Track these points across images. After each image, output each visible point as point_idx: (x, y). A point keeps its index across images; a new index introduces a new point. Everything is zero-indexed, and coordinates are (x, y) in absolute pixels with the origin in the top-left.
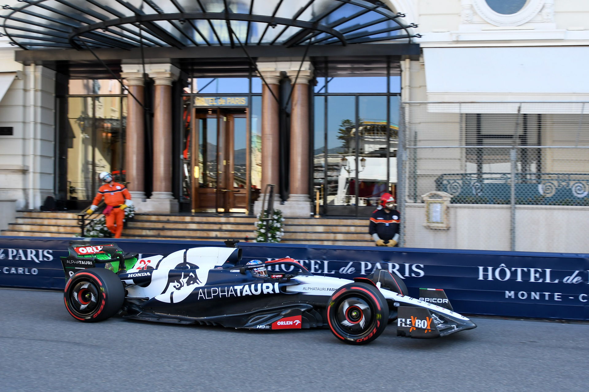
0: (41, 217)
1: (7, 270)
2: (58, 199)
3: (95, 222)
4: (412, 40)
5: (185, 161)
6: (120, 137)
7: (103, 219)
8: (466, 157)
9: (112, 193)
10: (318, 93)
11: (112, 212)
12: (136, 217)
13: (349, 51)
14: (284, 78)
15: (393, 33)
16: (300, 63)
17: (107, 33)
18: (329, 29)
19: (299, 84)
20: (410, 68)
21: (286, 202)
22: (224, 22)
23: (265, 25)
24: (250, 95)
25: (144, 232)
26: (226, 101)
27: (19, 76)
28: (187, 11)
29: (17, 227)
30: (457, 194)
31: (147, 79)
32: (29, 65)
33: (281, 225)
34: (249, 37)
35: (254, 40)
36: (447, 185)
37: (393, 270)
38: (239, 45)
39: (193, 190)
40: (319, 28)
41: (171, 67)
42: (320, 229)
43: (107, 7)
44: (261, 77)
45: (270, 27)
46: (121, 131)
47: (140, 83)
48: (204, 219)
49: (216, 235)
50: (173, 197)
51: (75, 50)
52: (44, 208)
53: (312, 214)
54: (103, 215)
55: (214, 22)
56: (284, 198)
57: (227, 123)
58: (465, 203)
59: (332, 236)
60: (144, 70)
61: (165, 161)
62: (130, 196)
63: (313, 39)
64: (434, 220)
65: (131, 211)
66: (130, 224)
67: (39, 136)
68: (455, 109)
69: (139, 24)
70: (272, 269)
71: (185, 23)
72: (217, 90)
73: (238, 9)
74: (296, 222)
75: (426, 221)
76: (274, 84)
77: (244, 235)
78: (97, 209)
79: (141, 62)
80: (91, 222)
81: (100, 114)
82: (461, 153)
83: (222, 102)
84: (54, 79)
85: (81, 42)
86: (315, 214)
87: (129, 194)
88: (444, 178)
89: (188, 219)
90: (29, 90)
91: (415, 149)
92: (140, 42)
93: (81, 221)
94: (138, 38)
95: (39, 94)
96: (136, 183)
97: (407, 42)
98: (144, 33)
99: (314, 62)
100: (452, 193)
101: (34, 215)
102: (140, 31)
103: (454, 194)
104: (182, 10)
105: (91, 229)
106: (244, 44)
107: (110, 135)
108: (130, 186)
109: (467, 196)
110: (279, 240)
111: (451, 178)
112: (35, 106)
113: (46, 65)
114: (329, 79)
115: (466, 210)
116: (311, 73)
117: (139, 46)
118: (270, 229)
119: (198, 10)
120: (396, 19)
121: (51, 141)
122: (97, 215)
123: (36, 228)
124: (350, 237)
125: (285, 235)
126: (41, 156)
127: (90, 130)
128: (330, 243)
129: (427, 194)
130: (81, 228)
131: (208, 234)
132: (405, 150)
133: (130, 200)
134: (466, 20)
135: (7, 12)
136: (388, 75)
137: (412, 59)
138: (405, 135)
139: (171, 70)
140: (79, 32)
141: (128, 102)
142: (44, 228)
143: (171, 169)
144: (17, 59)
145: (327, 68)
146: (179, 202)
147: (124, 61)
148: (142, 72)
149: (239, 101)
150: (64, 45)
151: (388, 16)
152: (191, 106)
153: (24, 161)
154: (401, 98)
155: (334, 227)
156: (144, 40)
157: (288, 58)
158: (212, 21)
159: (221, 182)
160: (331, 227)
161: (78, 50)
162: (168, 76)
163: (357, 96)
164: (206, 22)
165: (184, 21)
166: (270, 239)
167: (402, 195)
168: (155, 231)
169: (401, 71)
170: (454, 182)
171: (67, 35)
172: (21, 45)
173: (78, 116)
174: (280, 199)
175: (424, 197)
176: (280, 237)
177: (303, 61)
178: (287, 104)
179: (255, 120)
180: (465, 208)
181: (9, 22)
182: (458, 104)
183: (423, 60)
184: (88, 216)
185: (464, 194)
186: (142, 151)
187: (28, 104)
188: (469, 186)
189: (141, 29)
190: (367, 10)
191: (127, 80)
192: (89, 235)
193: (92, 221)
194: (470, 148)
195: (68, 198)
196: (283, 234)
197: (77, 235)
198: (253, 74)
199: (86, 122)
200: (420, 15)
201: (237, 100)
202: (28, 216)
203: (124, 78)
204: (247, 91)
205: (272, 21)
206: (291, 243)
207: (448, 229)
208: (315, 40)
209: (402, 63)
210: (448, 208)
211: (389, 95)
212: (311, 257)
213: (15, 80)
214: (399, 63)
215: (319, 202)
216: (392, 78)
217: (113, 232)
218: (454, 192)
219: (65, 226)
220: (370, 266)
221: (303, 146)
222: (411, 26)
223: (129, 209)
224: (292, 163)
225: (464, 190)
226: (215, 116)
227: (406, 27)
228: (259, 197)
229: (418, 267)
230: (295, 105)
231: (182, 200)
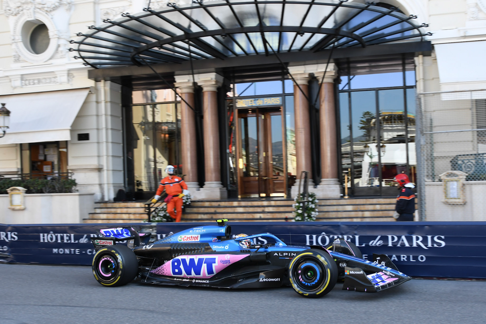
0: (114, 207)
1: (90, 252)
2: (127, 191)
3: (159, 209)
4: (424, 39)
5: (230, 155)
6: (176, 137)
7: (165, 207)
8: (478, 139)
9: (171, 185)
10: (342, 90)
11: (172, 200)
12: (193, 204)
13: (368, 51)
14: (312, 79)
15: (407, 34)
16: (325, 65)
17: (162, 50)
18: (350, 34)
19: (326, 83)
20: (423, 63)
21: (318, 186)
22: (259, 34)
23: (294, 34)
24: (284, 95)
25: (200, 217)
26: (263, 101)
27: (92, 91)
28: (227, 27)
29: (96, 216)
30: (472, 172)
31: (196, 87)
32: (100, 81)
33: (316, 206)
34: (281, 46)
35: (285, 47)
36: (462, 164)
37: (417, 241)
38: (273, 53)
39: (239, 179)
40: (341, 33)
41: (216, 75)
42: (350, 208)
43: (161, 28)
44: (293, 79)
45: (299, 36)
46: (176, 132)
47: (190, 91)
48: (249, 203)
49: (260, 216)
50: (222, 186)
51: (136, 67)
52: (117, 199)
53: (342, 195)
54: (165, 203)
55: (250, 34)
56: (316, 183)
57: (265, 120)
58: (479, 180)
59: (360, 214)
60: (194, 79)
61: (214, 156)
62: (187, 186)
63: (336, 44)
64: (451, 196)
65: (187, 199)
66: (188, 210)
67: (110, 140)
68: (467, 96)
69: (188, 41)
70: (310, 244)
71: (226, 38)
72: (255, 92)
73: (271, 22)
74: (328, 202)
75: (444, 198)
76: (304, 85)
77: (284, 216)
78: (160, 199)
79: (191, 72)
80: (155, 209)
81: (158, 119)
82: (473, 135)
83: (260, 103)
84: (120, 92)
85: (141, 59)
86: (344, 195)
87: (186, 184)
88: (459, 159)
89: (235, 204)
90: (101, 102)
91: (431, 134)
92: (190, 56)
93: (148, 209)
94: (187, 53)
95: (109, 105)
96: (191, 175)
97: (420, 41)
98: (192, 48)
99: (338, 64)
100: (467, 171)
101: (109, 205)
102: (189, 47)
103: (468, 172)
104: (223, 27)
105: (156, 215)
106: (276, 51)
107: (167, 136)
108: (186, 178)
109: (480, 174)
110: (314, 218)
111: (466, 159)
112: (106, 115)
113: (113, 80)
114: (351, 77)
115: (481, 186)
116: (335, 73)
117: (189, 59)
118: (306, 209)
119: (236, 25)
120: (409, 20)
121: (120, 144)
122: (160, 203)
123: (111, 216)
124: (376, 214)
125: (319, 214)
126: (113, 156)
127: (151, 133)
128: (359, 220)
129: (444, 173)
130: (148, 215)
131: (253, 216)
132: (423, 136)
133: (187, 190)
134: (472, 17)
135: (80, 39)
136: (404, 70)
137: (424, 55)
138: (422, 122)
139: (216, 78)
140: (139, 51)
141: (181, 106)
142: (118, 216)
143: (219, 162)
144: (90, 77)
145: (349, 68)
146: (227, 189)
147: (177, 72)
148: (192, 81)
149: (274, 101)
150: (127, 63)
151: (401, 19)
152: (234, 107)
153: (99, 161)
154: (416, 90)
155: (362, 206)
156: (192, 54)
157: (315, 62)
158: (248, 34)
159: (261, 171)
160: (359, 206)
161: (139, 66)
162: (214, 83)
163: (377, 91)
164: (244, 35)
165: (225, 36)
166: (306, 218)
167: (421, 176)
168: (208, 215)
169: (415, 66)
170: (468, 161)
171: (129, 54)
172: (93, 65)
173: (139, 122)
174: (313, 184)
175: (442, 176)
176: (315, 216)
177: (328, 63)
178: (316, 101)
179: (288, 116)
180: (479, 184)
181: (83, 47)
182: (470, 92)
183: (435, 55)
184: (153, 204)
185: (478, 172)
186: (194, 147)
187: (100, 114)
188: (482, 164)
189: (190, 45)
190: (383, 14)
191: (180, 89)
192: (155, 220)
193: (157, 208)
194: (481, 131)
195: (136, 190)
196: (317, 213)
197: (144, 221)
198: (286, 77)
199: (146, 126)
200: (430, 16)
201: (273, 100)
202: (104, 207)
203: (177, 88)
204: (281, 92)
205: (300, 30)
206: (325, 221)
207: (465, 204)
208: (337, 45)
209: (416, 59)
210: (464, 185)
211: (405, 88)
212: (343, 232)
213: (89, 94)
214: (413, 59)
215: (348, 185)
216: (407, 73)
217: (174, 217)
218: (469, 171)
219: (134, 214)
220: (396, 239)
221: (331, 137)
222: (423, 26)
223: (186, 197)
224: (322, 152)
225: (478, 168)
226: (255, 115)
227: (417, 27)
228: (295, 182)
229: (439, 238)
230: (323, 101)
231: (230, 188)
